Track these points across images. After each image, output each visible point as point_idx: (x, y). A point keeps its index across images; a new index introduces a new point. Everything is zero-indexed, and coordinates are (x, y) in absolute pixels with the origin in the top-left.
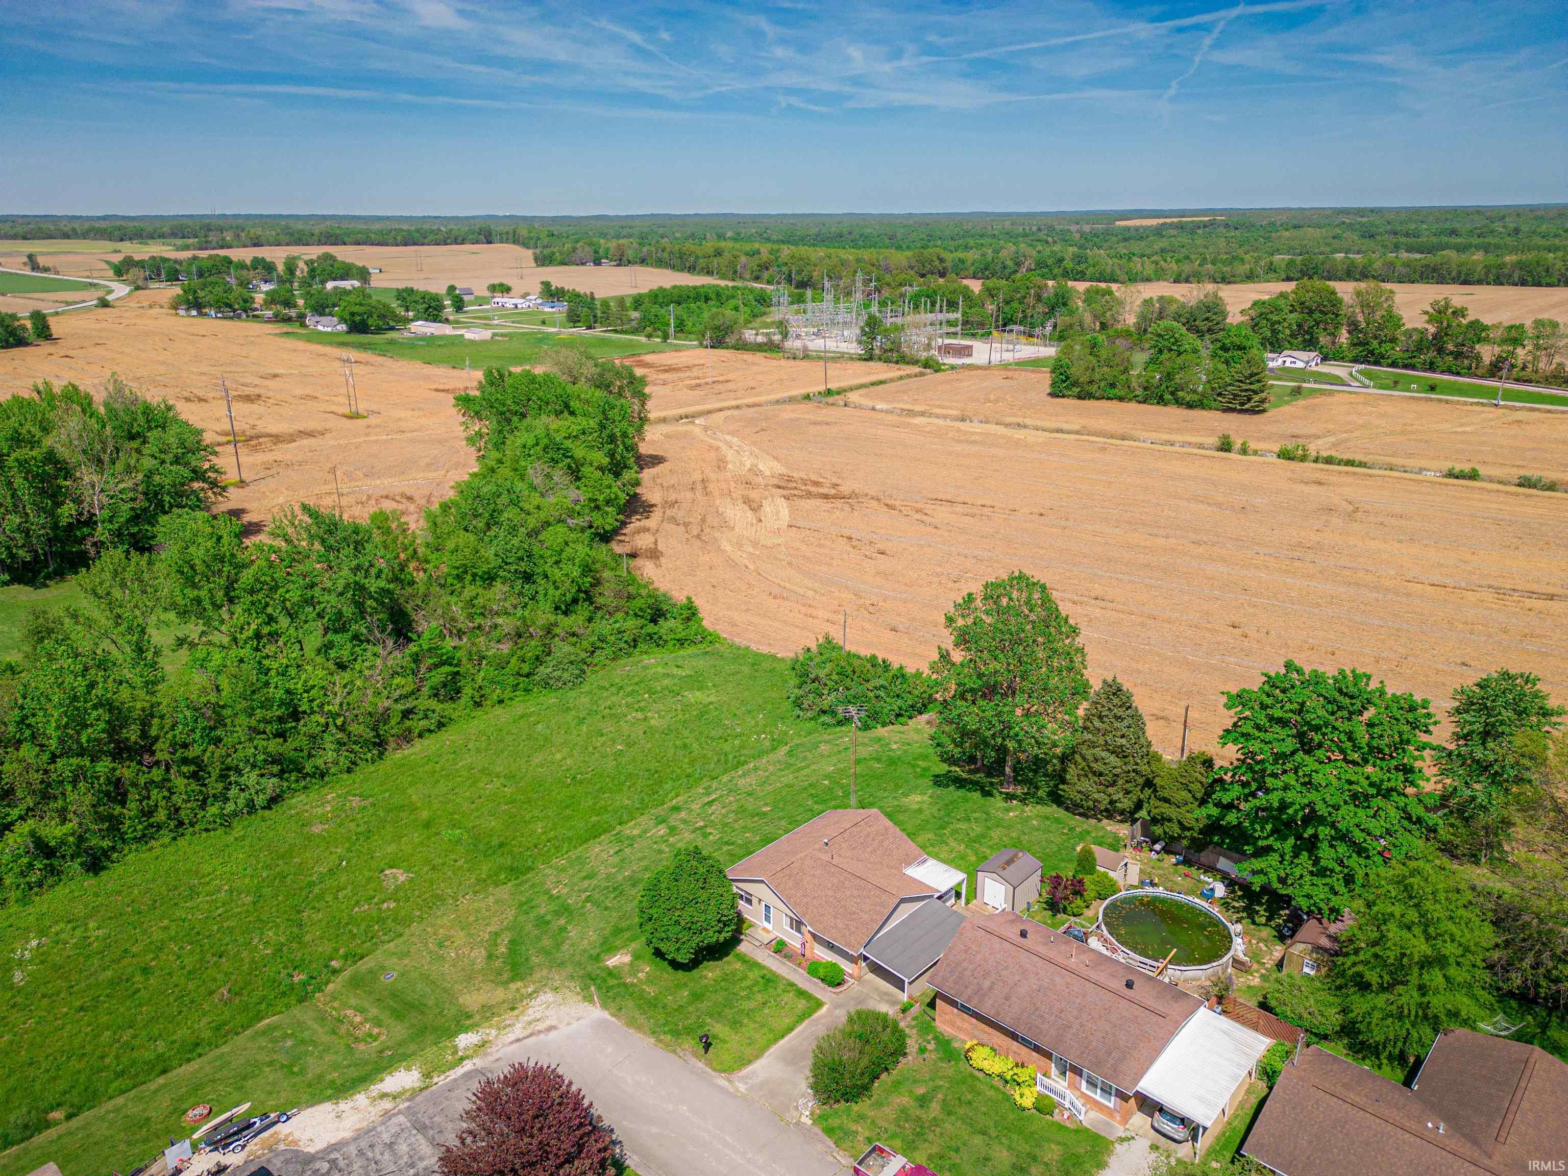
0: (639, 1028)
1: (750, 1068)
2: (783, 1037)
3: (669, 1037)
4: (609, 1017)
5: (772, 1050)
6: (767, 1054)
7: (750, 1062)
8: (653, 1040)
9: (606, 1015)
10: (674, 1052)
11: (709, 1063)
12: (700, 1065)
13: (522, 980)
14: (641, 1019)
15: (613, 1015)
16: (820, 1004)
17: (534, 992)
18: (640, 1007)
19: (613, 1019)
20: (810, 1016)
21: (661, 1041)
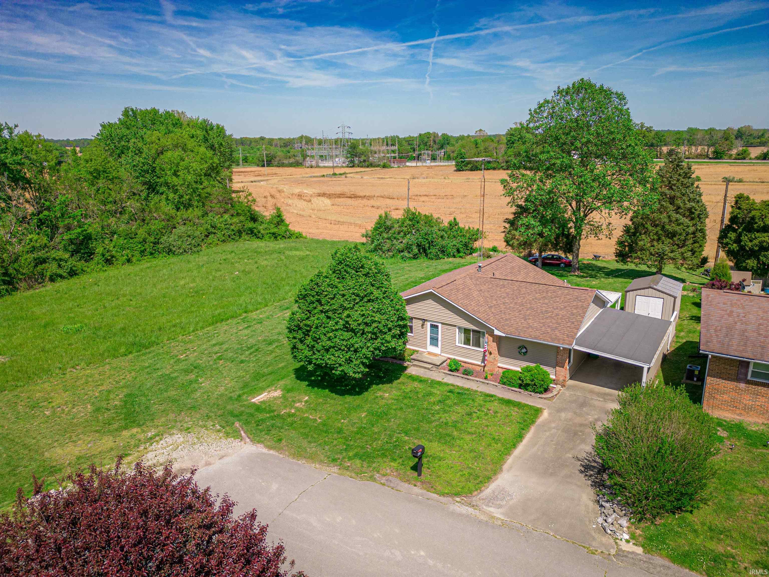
0: (312, 458)
1: (493, 486)
2: (515, 446)
3: (358, 462)
4: (265, 451)
5: (510, 460)
6: (505, 467)
7: (489, 479)
8: (335, 469)
9: (261, 449)
10: (372, 478)
11: (430, 487)
12: (417, 490)
13: (139, 426)
14: (312, 448)
15: (270, 448)
16: (538, 411)
17: (156, 436)
18: (306, 436)
19: (272, 452)
20: (533, 422)
21: (347, 469)
